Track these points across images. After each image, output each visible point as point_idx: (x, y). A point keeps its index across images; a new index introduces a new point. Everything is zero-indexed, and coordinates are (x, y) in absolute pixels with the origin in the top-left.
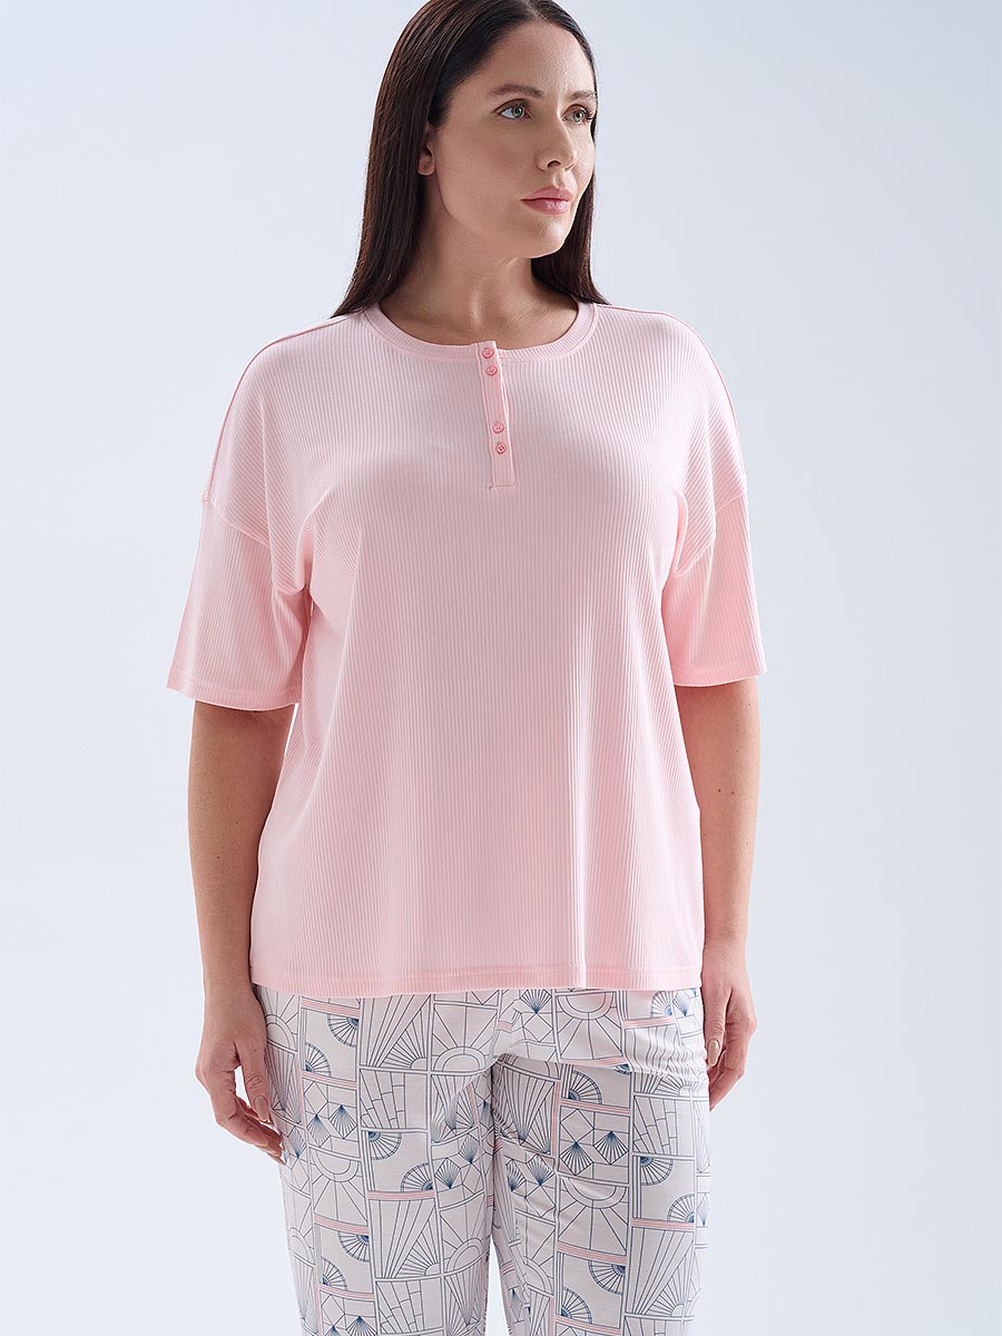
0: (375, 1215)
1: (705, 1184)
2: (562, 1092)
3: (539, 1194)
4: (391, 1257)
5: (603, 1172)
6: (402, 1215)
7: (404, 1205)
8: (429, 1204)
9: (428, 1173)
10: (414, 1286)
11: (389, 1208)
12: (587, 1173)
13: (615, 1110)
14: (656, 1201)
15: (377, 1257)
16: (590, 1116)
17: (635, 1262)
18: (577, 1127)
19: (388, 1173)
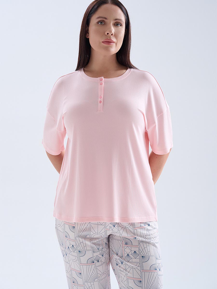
0: (82, 268)
1: (159, 261)
2: (124, 243)
3: (122, 266)
4: (86, 277)
5: (134, 260)
6: (88, 268)
7: (88, 266)
8: (93, 266)
9: (93, 259)
10: (92, 283)
11: (85, 267)
12: (131, 261)
13: (136, 246)
14: (146, 266)
15: (83, 278)
16: (130, 248)
17: (144, 280)
18: (128, 251)
19: (84, 259)
